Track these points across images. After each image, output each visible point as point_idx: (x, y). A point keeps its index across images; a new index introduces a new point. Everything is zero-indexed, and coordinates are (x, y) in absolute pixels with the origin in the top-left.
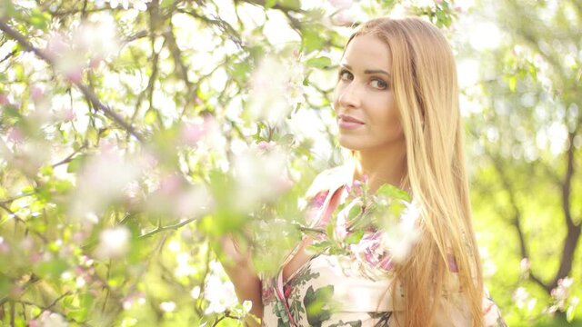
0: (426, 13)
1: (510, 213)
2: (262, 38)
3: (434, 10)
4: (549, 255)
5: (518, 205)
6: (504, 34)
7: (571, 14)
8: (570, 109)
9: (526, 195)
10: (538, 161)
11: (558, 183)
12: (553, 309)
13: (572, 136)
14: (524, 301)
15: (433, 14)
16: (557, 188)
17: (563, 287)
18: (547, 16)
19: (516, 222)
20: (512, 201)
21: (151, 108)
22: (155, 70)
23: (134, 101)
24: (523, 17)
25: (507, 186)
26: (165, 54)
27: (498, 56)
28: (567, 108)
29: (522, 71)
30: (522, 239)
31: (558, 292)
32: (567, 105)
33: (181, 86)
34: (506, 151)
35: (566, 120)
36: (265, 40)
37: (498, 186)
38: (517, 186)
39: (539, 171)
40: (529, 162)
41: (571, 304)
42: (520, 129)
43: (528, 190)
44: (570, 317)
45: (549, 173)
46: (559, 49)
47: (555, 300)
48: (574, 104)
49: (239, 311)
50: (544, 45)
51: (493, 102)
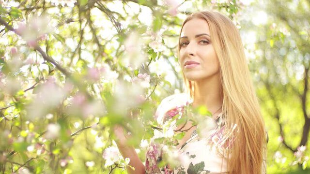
0: (224, 7)
1: (274, 112)
2: (138, 21)
3: (228, 5)
4: (295, 134)
5: (278, 108)
6: (270, 17)
7: (305, 5)
8: (305, 56)
9: (283, 102)
10: (289, 84)
11: (300, 96)
12: (295, 163)
13: (307, 71)
14: (280, 159)
15: (228, 7)
16: (299, 98)
17: (300, 151)
18: (293, 7)
19: (277, 117)
20: (275, 105)
21: (80, 59)
22: (82, 38)
23: (70, 55)
24: (280, 8)
25: (273, 98)
26: (87, 30)
27: (267, 28)
28: (304, 55)
29: (276, 36)
30: (281, 126)
31: (298, 154)
32: (304, 54)
33: (95, 47)
34: (272, 79)
35: (303, 63)
36: (139, 22)
37: (267, 97)
38: (278, 97)
39: (289, 90)
40: (284, 84)
41: (304, 160)
42: (279, 67)
43: (283, 100)
44: (304, 167)
45: (295, 90)
46: (299, 24)
47: (296, 158)
48: (307, 53)
49: (123, 164)
50: (291, 22)
51: (264, 53)
